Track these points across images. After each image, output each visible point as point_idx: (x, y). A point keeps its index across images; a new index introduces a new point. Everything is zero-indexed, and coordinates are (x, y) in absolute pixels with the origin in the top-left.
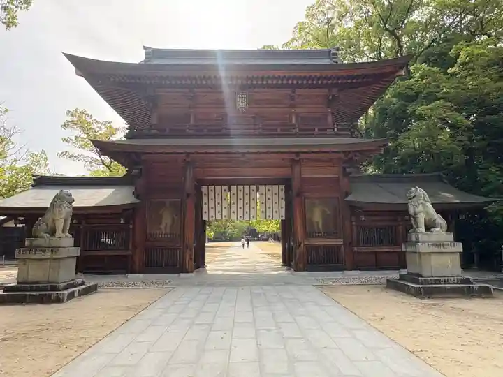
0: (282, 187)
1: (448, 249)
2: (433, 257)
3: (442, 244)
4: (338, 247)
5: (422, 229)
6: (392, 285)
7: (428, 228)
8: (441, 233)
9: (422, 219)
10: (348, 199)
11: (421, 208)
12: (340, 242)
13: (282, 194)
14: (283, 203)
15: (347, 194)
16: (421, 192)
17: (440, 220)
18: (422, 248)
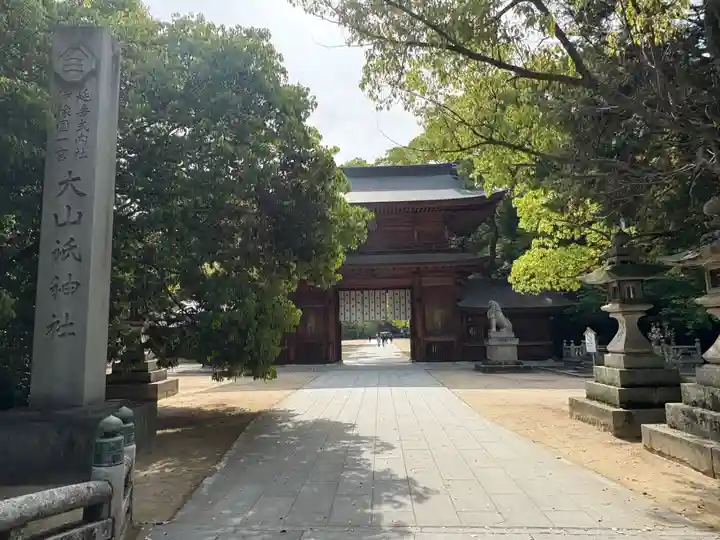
0: (408, 291)
1: (509, 342)
2: (500, 348)
3: (505, 339)
4: (452, 342)
5: (494, 329)
6: (477, 369)
7: (498, 328)
8: (507, 332)
9: (494, 322)
10: (459, 304)
11: (493, 316)
12: (452, 338)
13: (408, 298)
14: (409, 306)
15: (459, 300)
16: (494, 303)
17: (507, 323)
18: (491, 342)
